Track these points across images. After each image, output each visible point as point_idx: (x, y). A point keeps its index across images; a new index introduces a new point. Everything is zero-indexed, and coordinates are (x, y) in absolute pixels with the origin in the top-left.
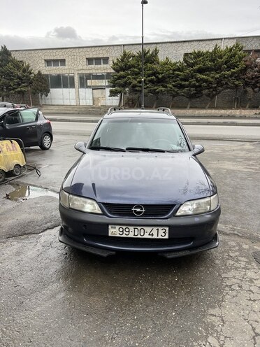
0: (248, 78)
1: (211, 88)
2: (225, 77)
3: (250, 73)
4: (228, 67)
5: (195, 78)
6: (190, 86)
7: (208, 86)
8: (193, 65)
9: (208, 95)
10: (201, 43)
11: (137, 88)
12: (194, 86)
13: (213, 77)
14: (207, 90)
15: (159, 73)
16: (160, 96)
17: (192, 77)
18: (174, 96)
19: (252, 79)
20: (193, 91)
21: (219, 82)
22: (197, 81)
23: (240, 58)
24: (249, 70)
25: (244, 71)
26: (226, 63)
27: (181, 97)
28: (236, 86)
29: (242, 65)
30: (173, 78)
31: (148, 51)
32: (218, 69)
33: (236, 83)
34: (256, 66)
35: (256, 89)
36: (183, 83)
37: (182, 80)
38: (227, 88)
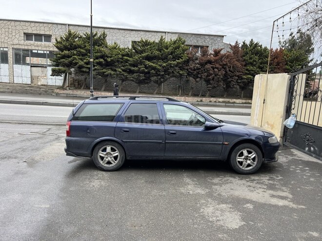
0: (191, 69)
1: (159, 75)
2: (171, 67)
3: (192, 65)
4: (173, 58)
5: (144, 64)
6: (139, 72)
7: (156, 73)
8: (142, 52)
9: (156, 82)
10: (148, 33)
11: (84, 70)
12: (143, 72)
13: (160, 66)
14: (156, 77)
15: (108, 57)
16: (109, 79)
17: (141, 63)
18: (123, 80)
19: (194, 70)
20: (142, 77)
21: (166, 70)
22: (146, 67)
23: (183, 50)
24: (191, 62)
25: (187, 62)
26: (171, 54)
27: (129, 82)
28: (181, 75)
29: (185, 57)
30: (122, 62)
31: (96, 34)
32: (164, 58)
33: (181, 72)
34: (197, 59)
35: (198, 79)
36: (133, 68)
37: (131, 65)
38: (173, 76)
